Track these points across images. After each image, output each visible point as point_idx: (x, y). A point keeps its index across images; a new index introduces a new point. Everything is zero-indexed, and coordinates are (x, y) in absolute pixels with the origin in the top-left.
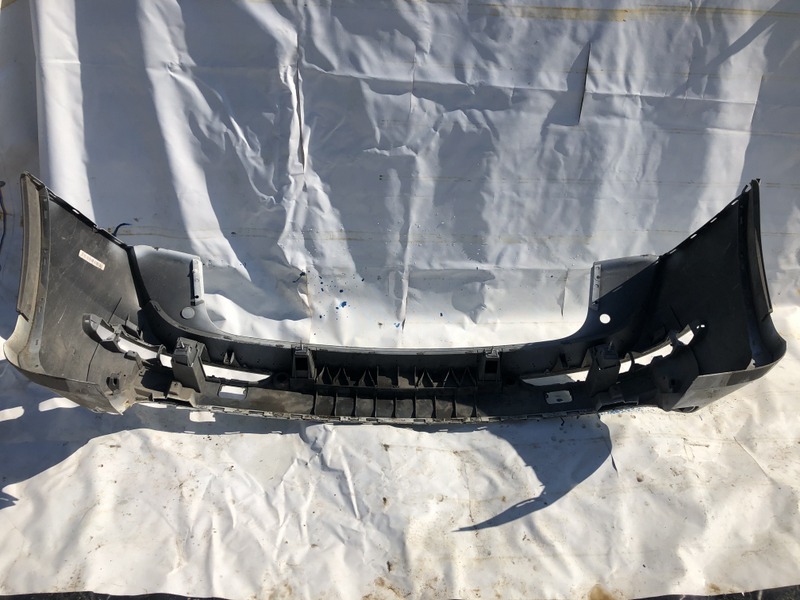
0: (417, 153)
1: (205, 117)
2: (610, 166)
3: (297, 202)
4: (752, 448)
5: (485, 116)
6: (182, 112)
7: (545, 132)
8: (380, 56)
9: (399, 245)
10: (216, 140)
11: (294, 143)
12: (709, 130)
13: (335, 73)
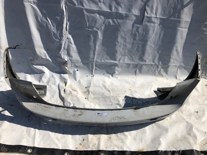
0: (98, 30)
1: (40, 17)
2: (150, 36)
3: (65, 42)
4: (182, 113)
5: (117, 21)
6: (33, 15)
7: (133, 26)
8: (89, 3)
9: (93, 55)
10: (43, 24)
11: (65, 25)
12: (177, 28)
13: (76, 7)
